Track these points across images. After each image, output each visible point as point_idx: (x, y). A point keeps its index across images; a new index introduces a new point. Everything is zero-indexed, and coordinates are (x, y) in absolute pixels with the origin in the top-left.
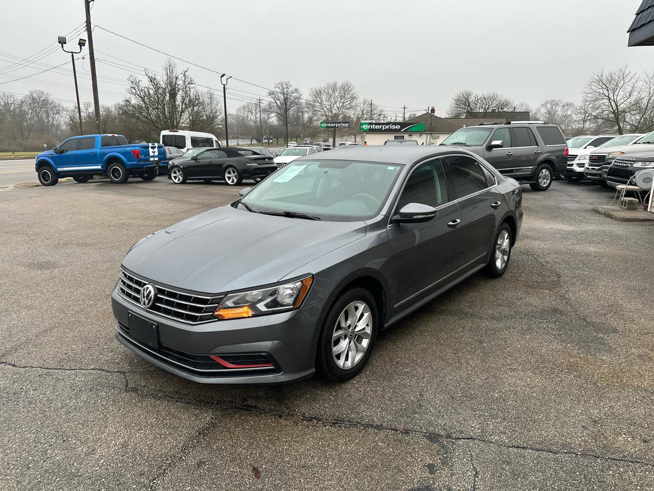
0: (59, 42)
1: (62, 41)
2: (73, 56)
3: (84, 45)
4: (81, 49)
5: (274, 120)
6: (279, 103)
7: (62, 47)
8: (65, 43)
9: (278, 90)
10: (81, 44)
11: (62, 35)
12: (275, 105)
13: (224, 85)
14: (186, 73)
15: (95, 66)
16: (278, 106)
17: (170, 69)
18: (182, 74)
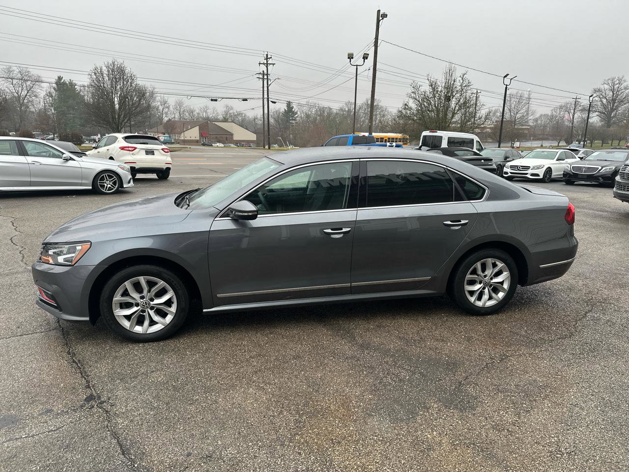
0: (349, 58)
1: (351, 57)
2: (357, 68)
3: (367, 59)
4: (364, 62)
5: (595, 119)
6: (604, 101)
7: (350, 61)
8: (352, 58)
9: (606, 86)
10: (365, 57)
11: (351, 52)
12: (599, 103)
13: (507, 85)
14: (465, 76)
15: (376, 76)
16: (603, 104)
17: (450, 73)
18: (461, 77)
